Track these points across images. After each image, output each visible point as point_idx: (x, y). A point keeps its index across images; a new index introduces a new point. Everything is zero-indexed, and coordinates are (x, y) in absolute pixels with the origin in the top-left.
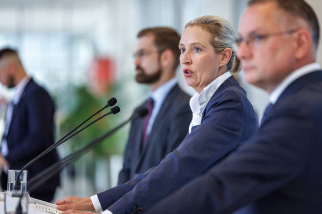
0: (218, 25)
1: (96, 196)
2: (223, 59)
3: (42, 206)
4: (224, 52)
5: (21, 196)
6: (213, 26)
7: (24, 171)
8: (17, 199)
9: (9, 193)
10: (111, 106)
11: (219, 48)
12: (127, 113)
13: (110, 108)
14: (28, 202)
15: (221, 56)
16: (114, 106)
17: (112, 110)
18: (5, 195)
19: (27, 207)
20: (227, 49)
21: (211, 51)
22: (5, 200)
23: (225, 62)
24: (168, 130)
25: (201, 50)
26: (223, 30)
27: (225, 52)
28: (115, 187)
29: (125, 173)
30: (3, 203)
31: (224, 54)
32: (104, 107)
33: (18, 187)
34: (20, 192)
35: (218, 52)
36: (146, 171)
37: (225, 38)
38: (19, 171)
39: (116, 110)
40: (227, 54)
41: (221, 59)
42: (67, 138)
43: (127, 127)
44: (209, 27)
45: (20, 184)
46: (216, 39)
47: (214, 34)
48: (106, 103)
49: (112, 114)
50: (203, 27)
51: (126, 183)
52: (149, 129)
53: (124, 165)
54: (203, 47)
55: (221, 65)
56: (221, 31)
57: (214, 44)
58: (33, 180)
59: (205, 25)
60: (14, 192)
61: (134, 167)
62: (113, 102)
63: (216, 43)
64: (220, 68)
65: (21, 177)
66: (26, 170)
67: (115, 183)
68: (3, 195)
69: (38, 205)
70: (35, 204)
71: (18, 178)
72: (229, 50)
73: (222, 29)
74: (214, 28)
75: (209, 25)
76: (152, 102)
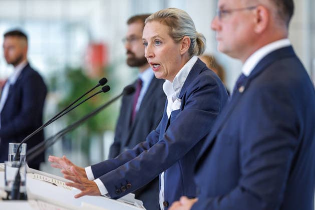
0: (174, 17)
1: (90, 167)
2: (183, 47)
3: (39, 176)
4: (183, 41)
5: (20, 166)
6: (169, 19)
7: (23, 144)
8: (16, 169)
9: (9, 163)
10: (102, 85)
11: (177, 39)
12: (118, 90)
13: (100, 88)
14: (26, 172)
15: (181, 45)
16: (105, 85)
17: (103, 88)
18: (5, 165)
20: (184, 38)
22: (5, 170)
25: (161, 43)
27: (185, 40)
29: (116, 148)
30: (3, 173)
31: (184, 43)
32: (95, 86)
33: (18, 158)
34: (18, 163)
35: (177, 42)
37: (182, 28)
38: (19, 144)
39: (107, 89)
40: (186, 42)
41: (181, 48)
42: (64, 112)
43: (118, 104)
44: (166, 21)
45: (20, 156)
46: (174, 30)
47: (171, 27)
48: (98, 83)
49: (103, 93)
52: (138, 106)
53: (115, 139)
55: (182, 53)
56: (177, 22)
57: (173, 36)
58: (31, 151)
59: (162, 19)
60: (14, 162)
61: (124, 141)
62: (104, 81)
63: (175, 34)
64: (182, 55)
65: (20, 150)
67: (106, 158)
68: (4, 166)
69: (36, 175)
70: (33, 173)
71: (18, 150)
72: (188, 38)
73: (178, 21)
74: (171, 20)
75: (166, 19)
76: (140, 83)
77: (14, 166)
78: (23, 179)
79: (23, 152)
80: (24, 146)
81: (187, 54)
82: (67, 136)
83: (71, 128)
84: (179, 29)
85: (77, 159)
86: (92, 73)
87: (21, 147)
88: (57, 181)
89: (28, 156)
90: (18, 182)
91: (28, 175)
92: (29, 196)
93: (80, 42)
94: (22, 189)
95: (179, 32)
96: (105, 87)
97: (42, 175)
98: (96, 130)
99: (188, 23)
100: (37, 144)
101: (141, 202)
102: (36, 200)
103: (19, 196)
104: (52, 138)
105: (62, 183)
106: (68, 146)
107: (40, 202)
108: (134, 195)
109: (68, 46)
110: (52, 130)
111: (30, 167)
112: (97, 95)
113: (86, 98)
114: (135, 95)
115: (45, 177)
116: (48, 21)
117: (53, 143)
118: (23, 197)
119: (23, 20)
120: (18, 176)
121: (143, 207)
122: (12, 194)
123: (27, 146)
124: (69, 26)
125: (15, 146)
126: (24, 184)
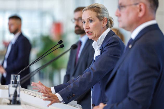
0: (99, 8)
2: (104, 23)
3: (27, 92)
5: (17, 87)
6: (96, 9)
7: (18, 75)
8: (15, 88)
9: (11, 85)
11: (101, 18)
12: (68, 47)
13: (59, 46)
14: (20, 90)
15: (102, 22)
16: (61, 44)
17: (60, 46)
18: (9, 86)
19: (19, 92)
21: (97, 20)
22: (9, 89)
23: (105, 24)
24: (88, 56)
26: (101, 9)
27: (104, 19)
28: (63, 84)
29: (67, 77)
30: (8, 90)
32: (56, 44)
33: (15, 82)
34: (16, 85)
35: (101, 20)
36: (77, 77)
37: (103, 13)
38: (16, 75)
39: (62, 46)
40: (105, 20)
42: (39, 59)
43: (68, 54)
45: (16, 81)
46: (99, 14)
47: (97, 12)
48: (57, 43)
49: (60, 48)
50: (92, 10)
51: (68, 82)
52: (79, 55)
53: (67, 73)
54: (94, 19)
55: (103, 26)
56: (100, 10)
57: (98, 17)
58: (22, 79)
60: (13, 85)
61: (71, 74)
62: (61, 42)
64: (103, 27)
65: (17, 78)
66: (19, 74)
67: (62, 82)
68: (8, 87)
69: (25, 91)
72: (106, 18)
74: (97, 9)
75: (94, 9)
76: (80, 43)
77: (14, 87)
78: (18, 93)
79: (18, 80)
80: (19, 76)
81: (106, 27)
82: (42, 71)
83: (43, 67)
84: (101, 14)
85: (47, 83)
86: (55, 38)
87: (17, 77)
88: (36, 94)
89: (21, 81)
90: (16, 95)
91: (21, 91)
92: (21, 103)
93: (48, 22)
94: (18, 99)
95: (102, 15)
96: (61, 45)
97: (28, 91)
98: (56, 68)
99: (105, 11)
100: (25, 75)
101: (80, 106)
102: (25, 104)
103: (16, 102)
104: (33, 72)
105: (39, 95)
106: (42, 76)
107: (27, 106)
108: (77, 102)
109: (42, 24)
110: (34, 68)
111: (22, 87)
112: (57, 49)
113: (51, 51)
114: (77, 49)
115: (30, 93)
116: (31, 11)
117: (34, 75)
118: (18, 103)
119: (18, 10)
120: (16, 92)
121: (81, 108)
122: (13, 101)
123: (20, 76)
124: (43, 14)
125: (14, 76)
126: (19, 96)
